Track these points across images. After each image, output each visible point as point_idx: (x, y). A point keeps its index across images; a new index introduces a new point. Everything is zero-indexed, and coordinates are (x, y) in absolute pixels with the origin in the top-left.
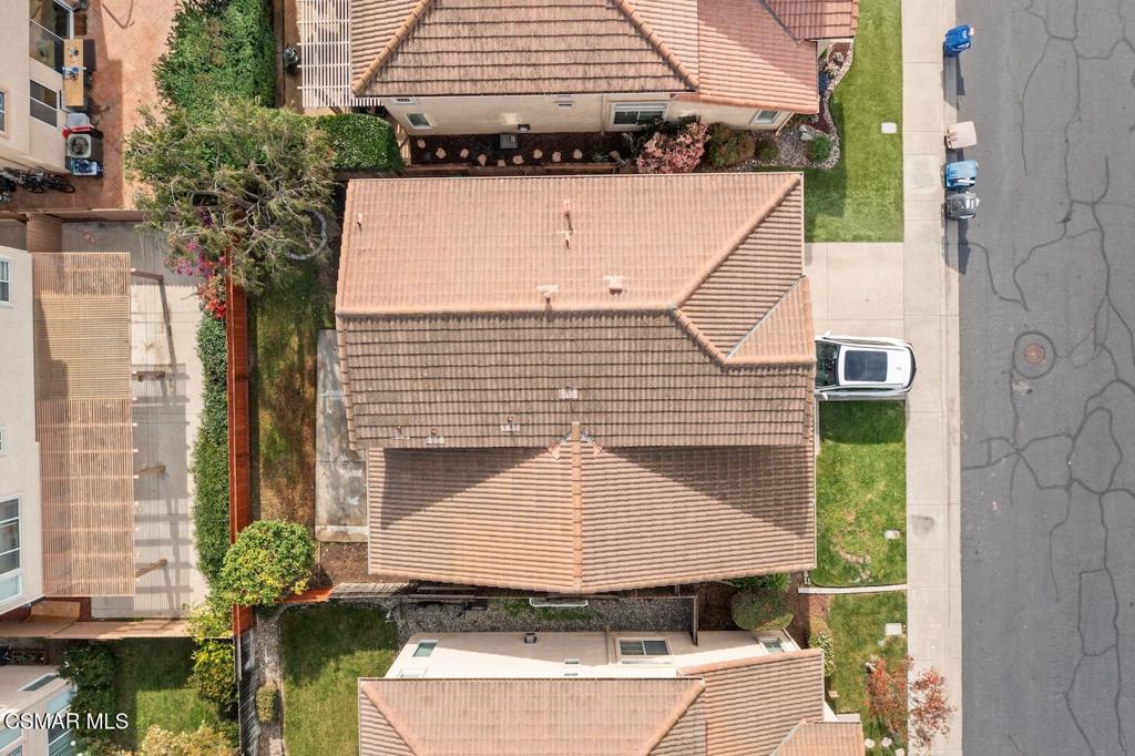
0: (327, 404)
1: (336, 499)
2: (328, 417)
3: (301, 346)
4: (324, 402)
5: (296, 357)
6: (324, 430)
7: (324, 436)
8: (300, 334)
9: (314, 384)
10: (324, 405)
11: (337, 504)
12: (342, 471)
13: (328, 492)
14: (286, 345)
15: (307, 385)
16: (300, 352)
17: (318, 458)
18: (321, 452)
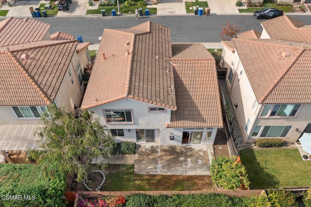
0: (163, 171)
1: (200, 168)
2: (168, 170)
3: (140, 180)
4: (162, 172)
5: (144, 182)
6: (173, 172)
7: (176, 172)
8: (134, 180)
9: (155, 176)
10: (164, 172)
11: (202, 168)
12: (189, 166)
13: (198, 171)
14: (139, 185)
15: (156, 178)
16: (142, 180)
17: (184, 174)
18: (182, 173)
